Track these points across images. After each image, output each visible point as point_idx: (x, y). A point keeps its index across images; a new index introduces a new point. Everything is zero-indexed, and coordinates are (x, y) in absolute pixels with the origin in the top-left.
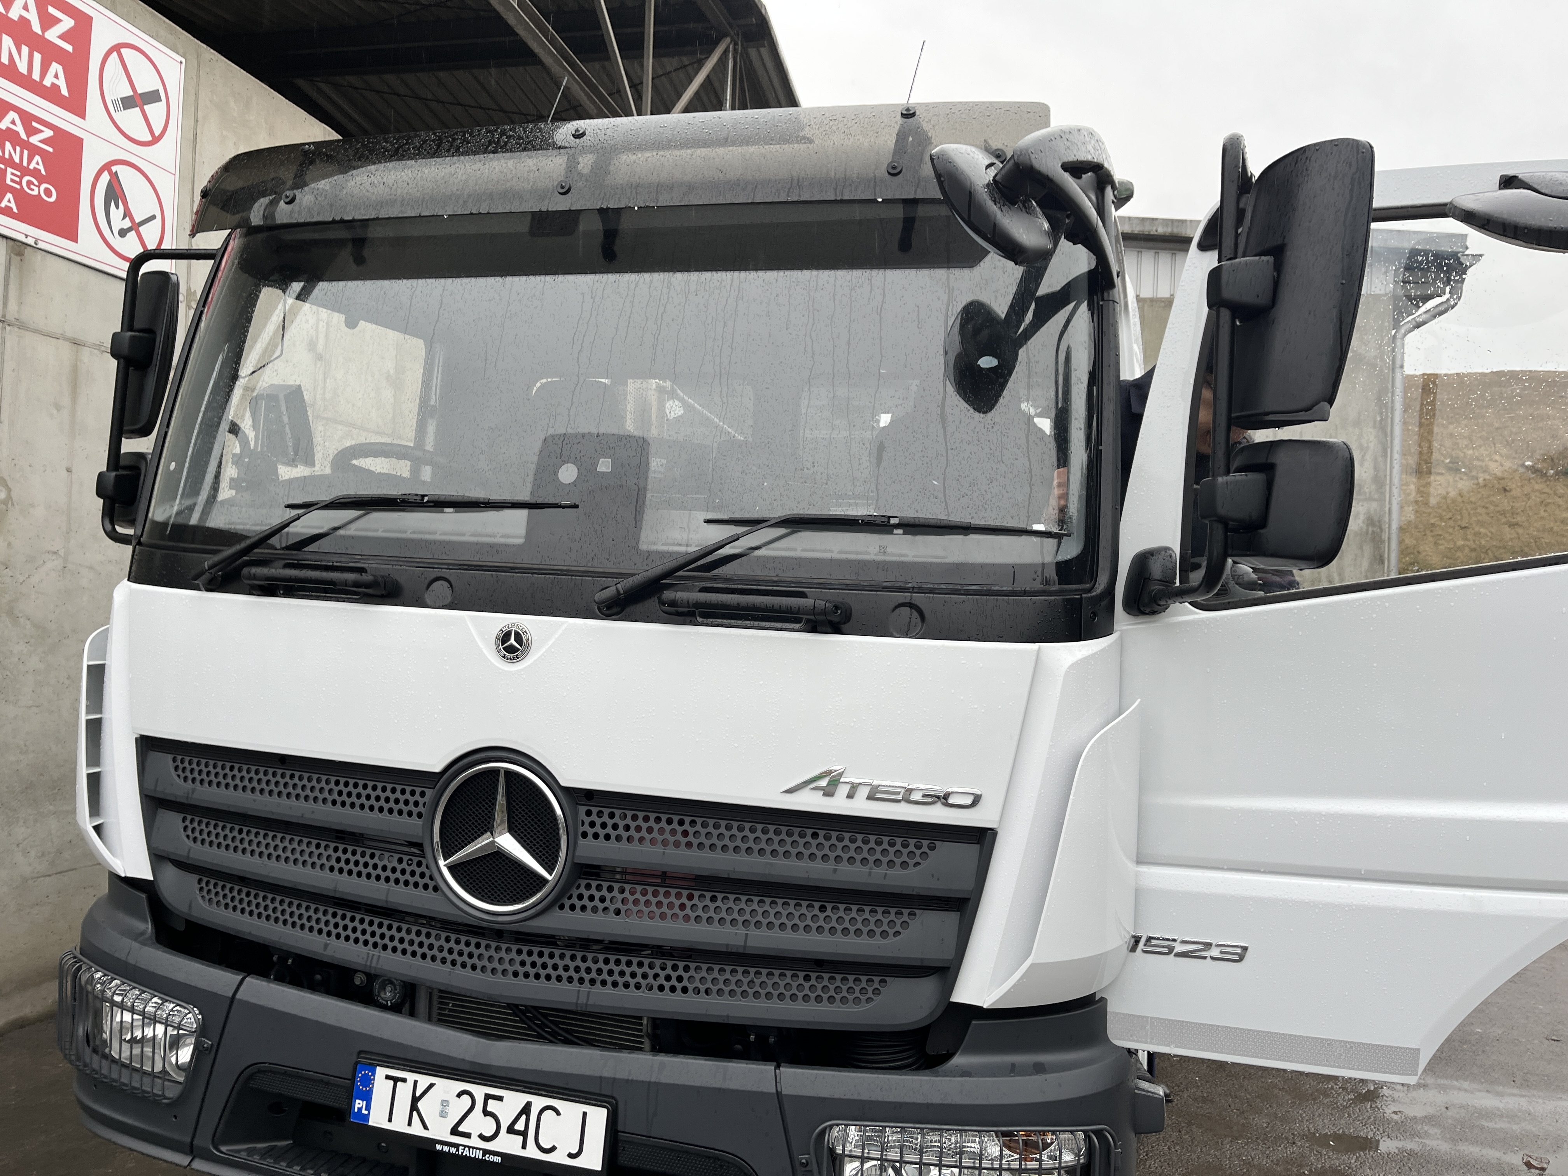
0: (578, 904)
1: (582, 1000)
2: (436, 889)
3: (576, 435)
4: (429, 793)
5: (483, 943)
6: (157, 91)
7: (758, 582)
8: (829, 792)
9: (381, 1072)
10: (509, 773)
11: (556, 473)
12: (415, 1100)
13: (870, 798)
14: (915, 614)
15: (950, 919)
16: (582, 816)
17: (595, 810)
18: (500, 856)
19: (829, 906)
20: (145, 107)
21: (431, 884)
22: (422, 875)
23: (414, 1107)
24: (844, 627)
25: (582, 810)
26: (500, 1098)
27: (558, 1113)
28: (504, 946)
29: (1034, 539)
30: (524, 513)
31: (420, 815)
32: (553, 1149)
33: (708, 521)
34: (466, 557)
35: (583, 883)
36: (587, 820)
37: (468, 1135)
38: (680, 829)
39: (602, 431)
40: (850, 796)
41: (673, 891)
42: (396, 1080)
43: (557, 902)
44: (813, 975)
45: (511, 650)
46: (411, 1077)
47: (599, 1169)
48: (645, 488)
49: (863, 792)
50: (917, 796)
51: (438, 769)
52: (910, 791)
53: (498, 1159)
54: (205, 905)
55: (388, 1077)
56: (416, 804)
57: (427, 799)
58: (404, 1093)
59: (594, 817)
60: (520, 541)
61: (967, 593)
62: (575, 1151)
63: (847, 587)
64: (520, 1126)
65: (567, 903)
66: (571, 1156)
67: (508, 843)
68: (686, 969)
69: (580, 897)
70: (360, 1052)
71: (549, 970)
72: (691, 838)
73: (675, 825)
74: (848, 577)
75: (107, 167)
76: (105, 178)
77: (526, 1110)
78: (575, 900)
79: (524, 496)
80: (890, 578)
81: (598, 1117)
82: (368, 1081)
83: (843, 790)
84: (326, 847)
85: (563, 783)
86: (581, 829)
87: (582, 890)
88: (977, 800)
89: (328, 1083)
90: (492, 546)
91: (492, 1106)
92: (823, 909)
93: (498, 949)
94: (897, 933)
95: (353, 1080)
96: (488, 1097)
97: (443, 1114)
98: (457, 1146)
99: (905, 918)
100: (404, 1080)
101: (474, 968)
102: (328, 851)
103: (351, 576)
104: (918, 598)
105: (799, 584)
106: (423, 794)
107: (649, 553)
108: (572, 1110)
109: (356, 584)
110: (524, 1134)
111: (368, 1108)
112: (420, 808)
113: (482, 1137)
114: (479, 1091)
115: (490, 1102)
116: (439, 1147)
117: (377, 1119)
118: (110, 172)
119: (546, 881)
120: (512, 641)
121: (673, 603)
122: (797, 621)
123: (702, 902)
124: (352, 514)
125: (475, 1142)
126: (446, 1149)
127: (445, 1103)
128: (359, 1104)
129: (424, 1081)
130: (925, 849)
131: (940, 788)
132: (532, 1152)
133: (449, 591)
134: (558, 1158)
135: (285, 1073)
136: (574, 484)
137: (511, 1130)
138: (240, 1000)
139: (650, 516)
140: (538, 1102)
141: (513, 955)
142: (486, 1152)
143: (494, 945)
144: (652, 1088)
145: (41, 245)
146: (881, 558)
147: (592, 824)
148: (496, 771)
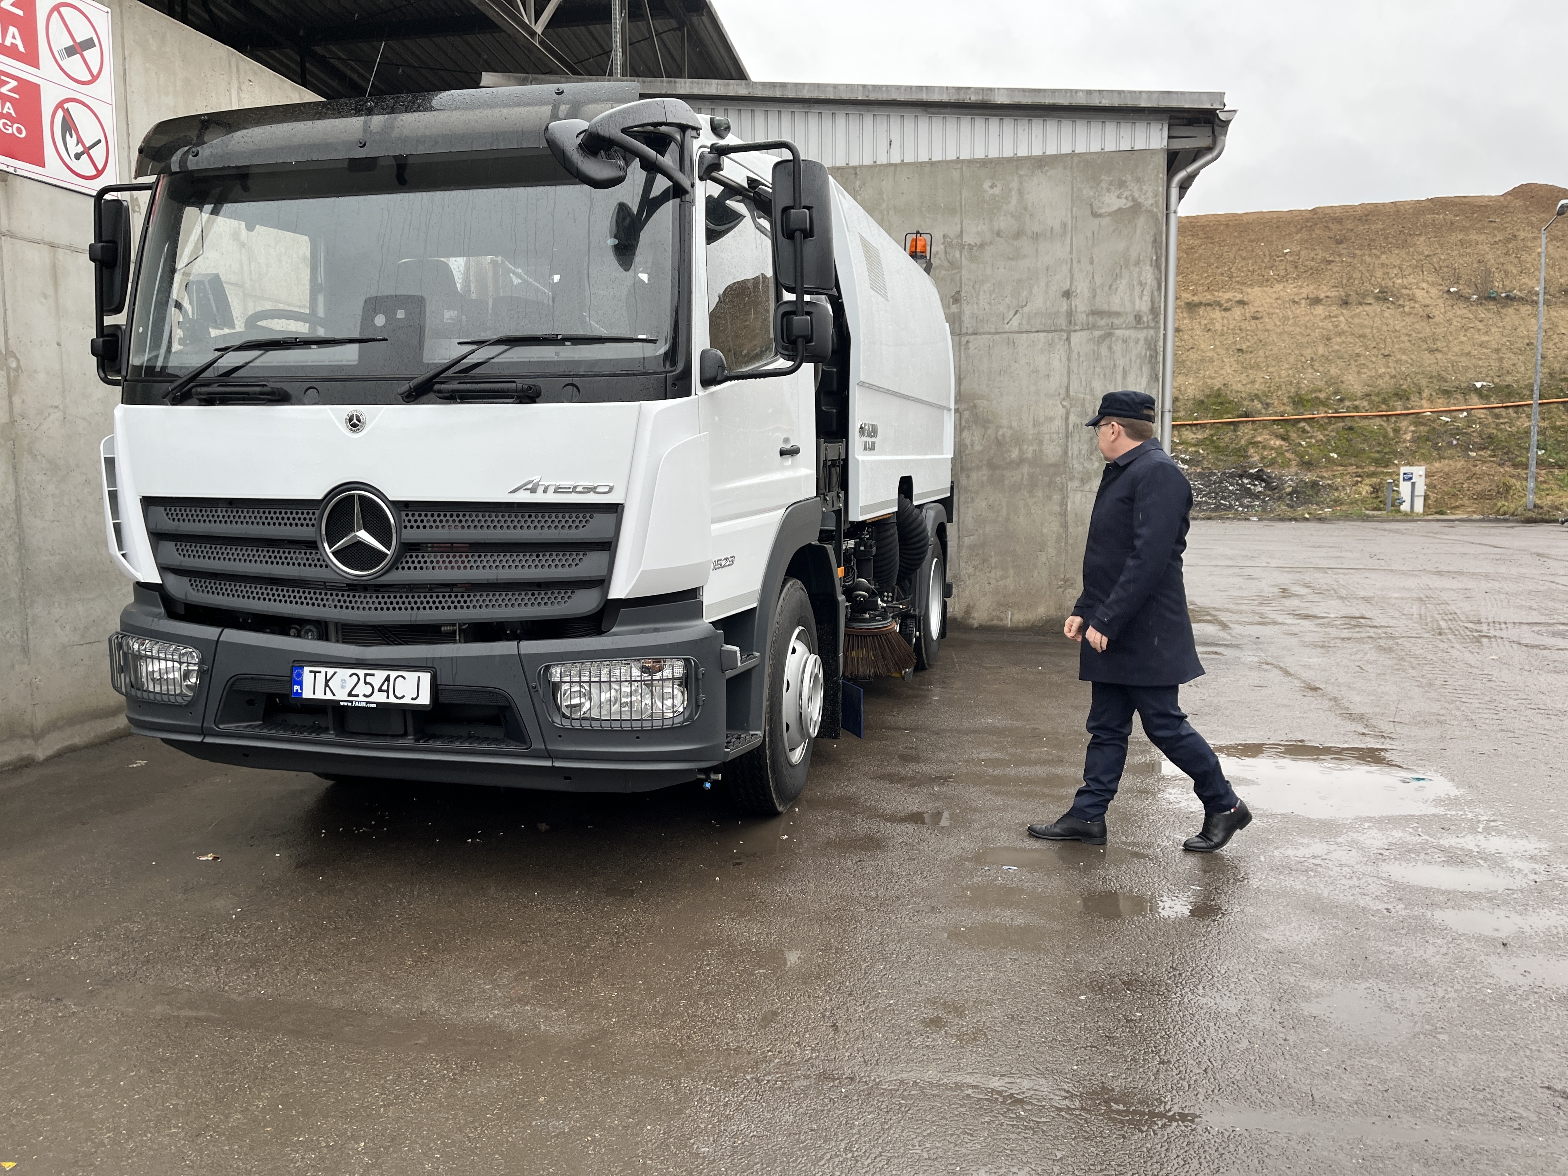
0: (406, 566)
1: (413, 618)
2: (327, 566)
3: (383, 297)
4: (317, 512)
5: (357, 595)
6: (92, 38)
7: (490, 377)
8: (533, 491)
9: (307, 669)
10: (360, 496)
11: (373, 320)
12: (327, 681)
13: (555, 492)
14: (575, 389)
15: (604, 555)
16: (404, 517)
17: (410, 513)
18: (360, 545)
19: (541, 554)
20: (84, 53)
21: (324, 564)
22: (319, 560)
23: (327, 685)
24: (537, 400)
25: (403, 514)
26: (373, 675)
27: (404, 678)
28: (368, 595)
29: (640, 344)
30: (356, 346)
31: (313, 525)
32: (403, 696)
33: (460, 343)
34: (325, 374)
35: (408, 555)
36: (406, 519)
37: (357, 696)
38: (457, 519)
39: (398, 293)
40: (545, 492)
41: (458, 555)
42: (315, 672)
43: (395, 565)
44: (536, 593)
45: (354, 425)
46: (323, 670)
47: (428, 703)
48: (424, 326)
49: (551, 489)
50: (579, 489)
51: (320, 497)
52: (575, 487)
53: (374, 706)
54: (194, 593)
55: (311, 672)
56: (310, 519)
57: (316, 516)
58: (321, 678)
59: (410, 517)
60: (356, 363)
61: (603, 376)
62: (415, 696)
63: (539, 376)
64: (385, 687)
65: (400, 566)
66: (413, 699)
67: (364, 535)
68: (469, 596)
69: (407, 562)
70: (294, 661)
71: (395, 605)
72: (463, 523)
73: (455, 517)
74: (539, 371)
75: (60, 105)
76: (60, 114)
77: (387, 679)
78: (404, 564)
79: (356, 335)
80: (561, 370)
81: (426, 678)
82: (300, 675)
83: (541, 489)
84: (262, 551)
85: (390, 499)
86: (403, 524)
87: (408, 558)
88: (611, 489)
89: (277, 681)
90: (339, 366)
91: (369, 679)
92: (538, 556)
93: (365, 597)
94: (576, 565)
95: (291, 676)
96: (366, 675)
97: (343, 687)
98: (351, 702)
99: (581, 556)
100: (320, 672)
101: (353, 608)
102: (264, 553)
103: (258, 389)
104: (576, 381)
105: (512, 377)
106: (314, 514)
107: (429, 364)
108: (412, 676)
109: (261, 393)
110: (387, 691)
111: (301, 689)
112: (313, 521)
113: (365, 696)
114: (361, 673)
115: (368, 677)
116: (342, 704)
117: (307, 694)
118: (63, 109)
119: (387, 555)
120: (355, 420)
121: (440, 391)
122: (512, 397)
123: (473, 558)
124: (257, 353)
125: (361, 698)
126: (346, 704)
127: (344, 681)
128: (296, 688)
129: (331, 671)
130: (588, 518)
131: (589, 484)
132: (392, 700)
133: (317, 394)
134: (407, 701)
135: (252, 679)
136: (384, 326)
137: (380, 690)
138: (222, 642)
139: (428, 343)
140: (393, 674)
141: (374, 599)
142: (367, 703)
143: (363, 595)
144: (453, 661)
145: (19, 172)
146: (556, 359)
147: (409, 521)
148: (353, 496)
